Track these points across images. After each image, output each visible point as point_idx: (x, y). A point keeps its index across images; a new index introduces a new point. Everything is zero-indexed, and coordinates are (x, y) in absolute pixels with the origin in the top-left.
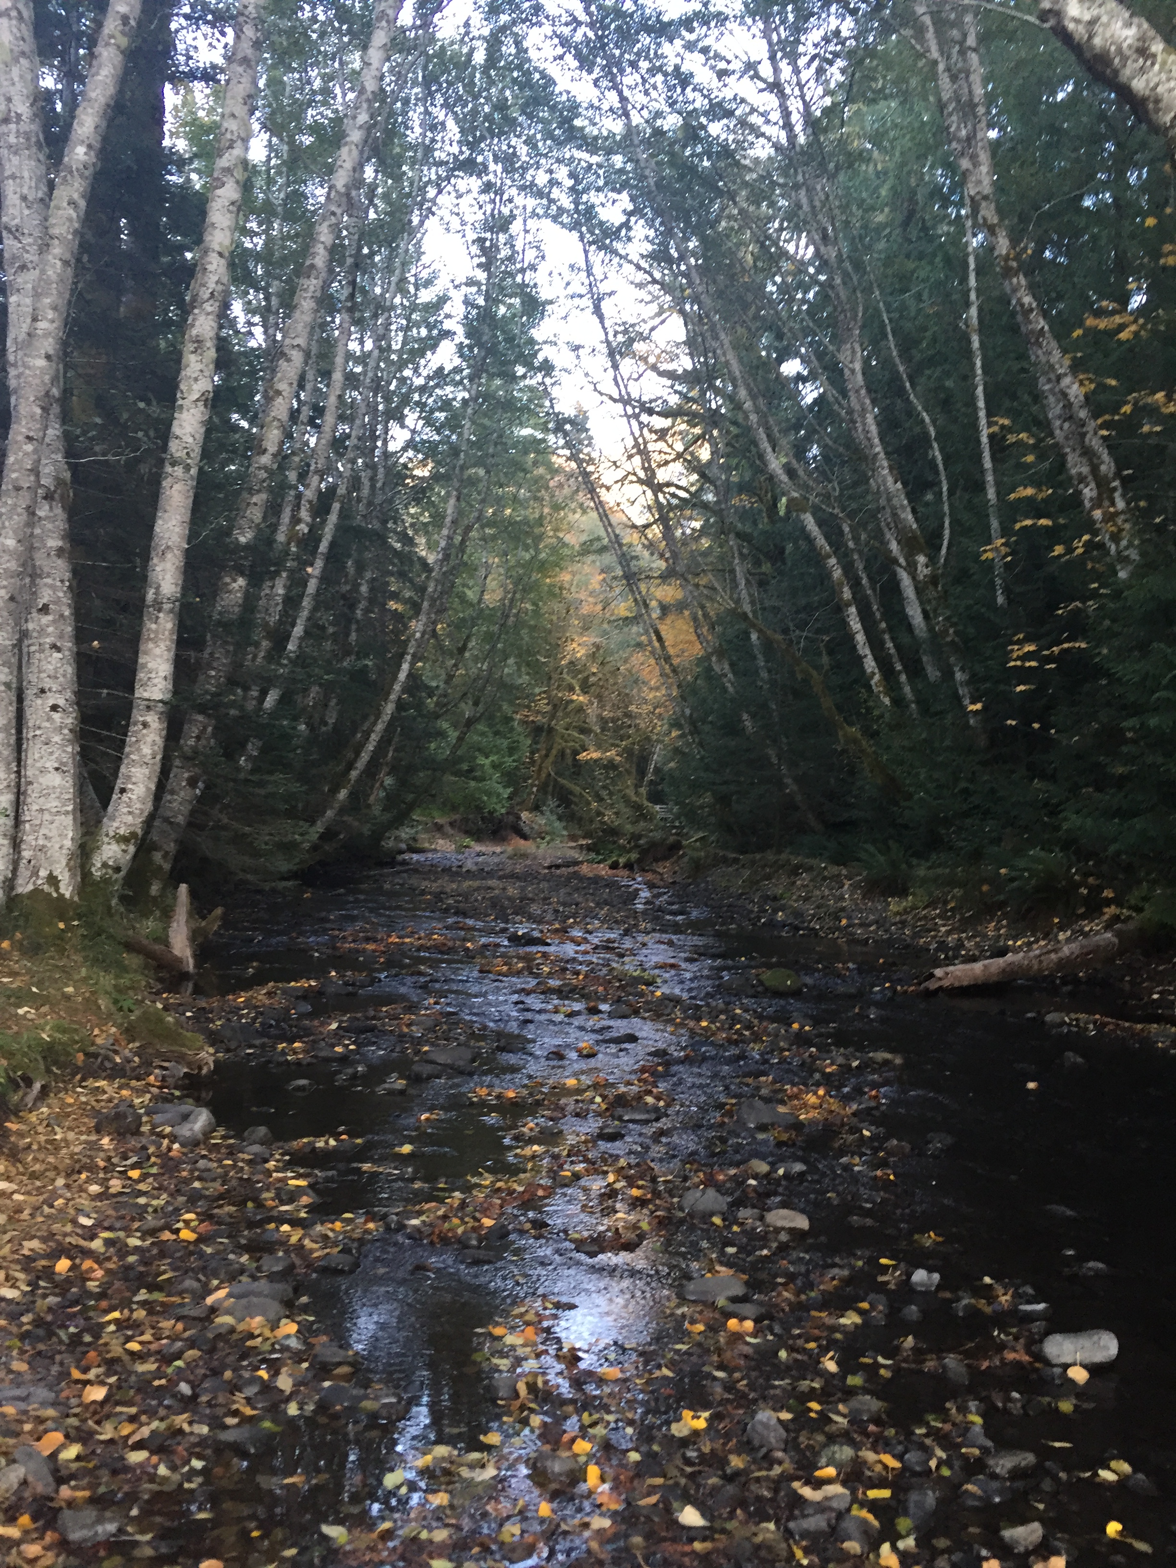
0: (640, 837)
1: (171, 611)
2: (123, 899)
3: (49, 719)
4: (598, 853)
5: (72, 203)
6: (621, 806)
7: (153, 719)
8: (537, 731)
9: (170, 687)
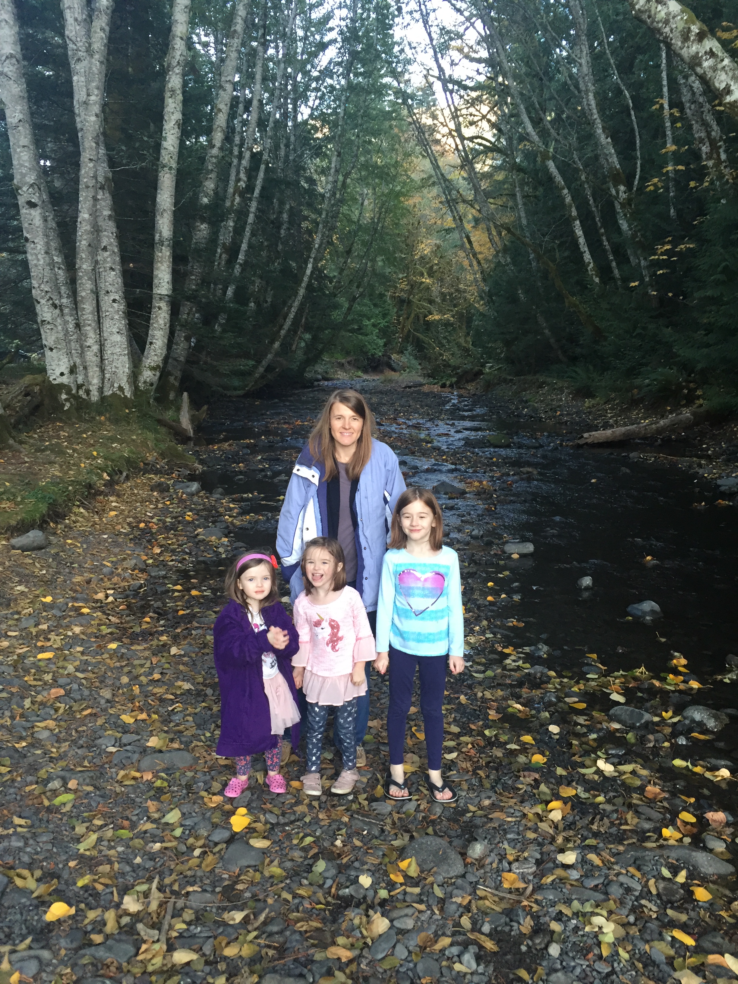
0: (459, 368)
1: (169, 245)
2: (156, 399)
3: (112, 307)
4: (434, 379)
5: (102, 29)
6: (455, 349)
7: (163, 305)
8: (402, 302)
9: (171, 287)
